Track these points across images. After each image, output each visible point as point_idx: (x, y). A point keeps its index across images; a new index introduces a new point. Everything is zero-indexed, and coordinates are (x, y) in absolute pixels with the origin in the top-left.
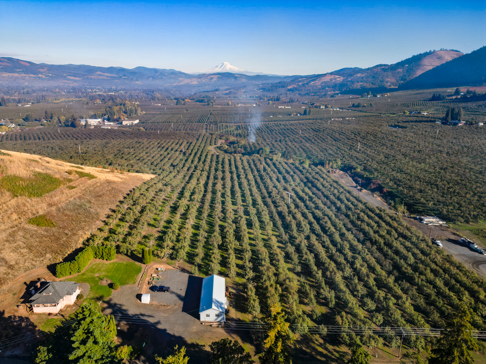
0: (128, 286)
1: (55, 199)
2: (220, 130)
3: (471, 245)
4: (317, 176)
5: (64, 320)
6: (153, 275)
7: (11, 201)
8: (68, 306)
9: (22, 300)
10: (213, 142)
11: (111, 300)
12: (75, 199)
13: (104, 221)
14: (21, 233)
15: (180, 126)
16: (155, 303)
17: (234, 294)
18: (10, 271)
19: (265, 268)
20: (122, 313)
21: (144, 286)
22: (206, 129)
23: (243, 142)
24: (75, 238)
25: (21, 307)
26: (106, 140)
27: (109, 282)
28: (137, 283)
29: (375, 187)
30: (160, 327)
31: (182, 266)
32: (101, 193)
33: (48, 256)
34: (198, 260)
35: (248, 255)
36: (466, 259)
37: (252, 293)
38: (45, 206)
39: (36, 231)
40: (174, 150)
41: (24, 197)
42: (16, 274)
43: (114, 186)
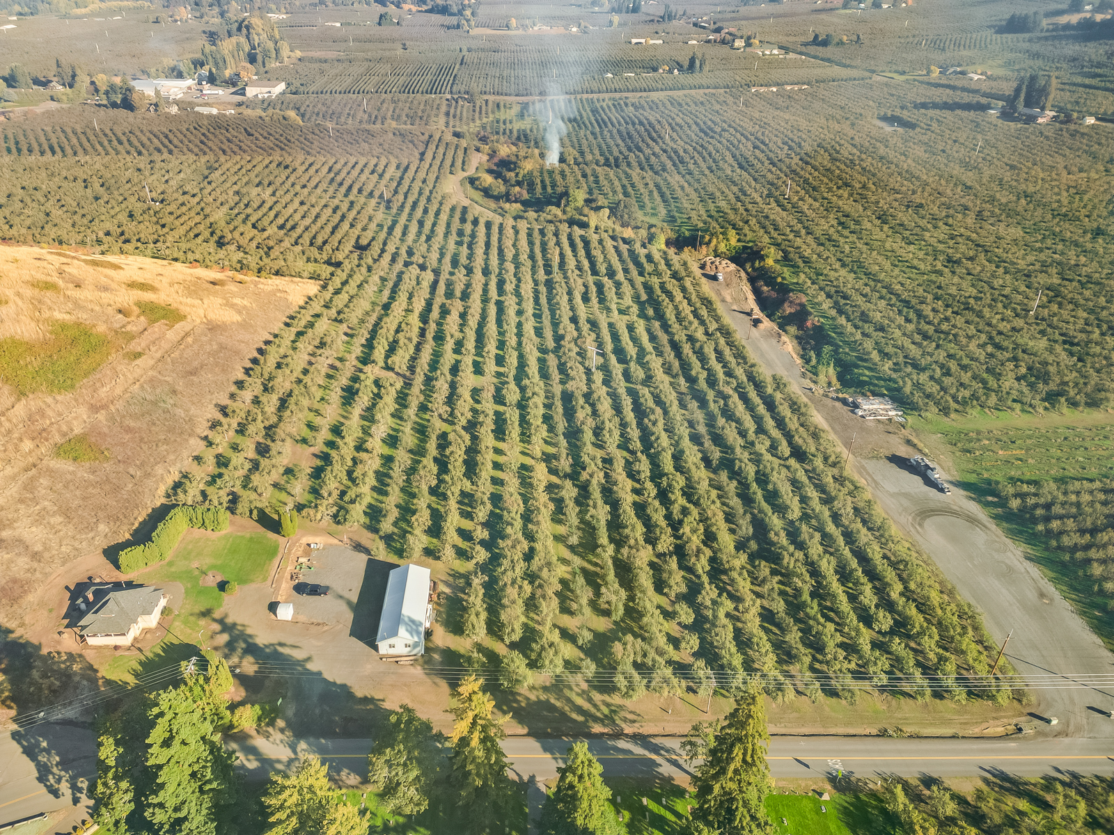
0: (253, 586)
1: (103, 392)
2: (480, 119)
3: (929, 472)
4: (672, 285)
5: (143, 658)
6: (301, 560)
7: (17, 407)
8: (147, 631)
9: (66, 621)
10: (459, 163)
11: (226, 616)
12: (142, 387)
13: (206, 438)
14: (44, 481)
15: (385, 105)
16: (302, 618)
17: (448, 598)
18: (35, 565)
19: (509, 542)
20: (245, 641)
21: (284, 585)
22: (447, 114)
23: (528, 166)
24: (150, 482)
25: (65, 636)
26: (207, 158)
27: (219, 579)
28: (270, 579)
29: (793, 311)
30: (311, 666)
31: (356, 538)
32: (195, 364)
33: (102, 527)
34: (387, 526)
35: (482, 513)
36: (906, 503)
37: (476, 599)
38: (83, 412)
39: (73, 473)
40: (365, 193)
41: (40, 395)
42: (48, 570)
43: (222, 339)
